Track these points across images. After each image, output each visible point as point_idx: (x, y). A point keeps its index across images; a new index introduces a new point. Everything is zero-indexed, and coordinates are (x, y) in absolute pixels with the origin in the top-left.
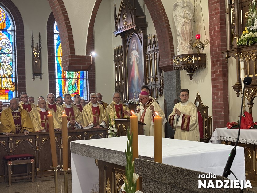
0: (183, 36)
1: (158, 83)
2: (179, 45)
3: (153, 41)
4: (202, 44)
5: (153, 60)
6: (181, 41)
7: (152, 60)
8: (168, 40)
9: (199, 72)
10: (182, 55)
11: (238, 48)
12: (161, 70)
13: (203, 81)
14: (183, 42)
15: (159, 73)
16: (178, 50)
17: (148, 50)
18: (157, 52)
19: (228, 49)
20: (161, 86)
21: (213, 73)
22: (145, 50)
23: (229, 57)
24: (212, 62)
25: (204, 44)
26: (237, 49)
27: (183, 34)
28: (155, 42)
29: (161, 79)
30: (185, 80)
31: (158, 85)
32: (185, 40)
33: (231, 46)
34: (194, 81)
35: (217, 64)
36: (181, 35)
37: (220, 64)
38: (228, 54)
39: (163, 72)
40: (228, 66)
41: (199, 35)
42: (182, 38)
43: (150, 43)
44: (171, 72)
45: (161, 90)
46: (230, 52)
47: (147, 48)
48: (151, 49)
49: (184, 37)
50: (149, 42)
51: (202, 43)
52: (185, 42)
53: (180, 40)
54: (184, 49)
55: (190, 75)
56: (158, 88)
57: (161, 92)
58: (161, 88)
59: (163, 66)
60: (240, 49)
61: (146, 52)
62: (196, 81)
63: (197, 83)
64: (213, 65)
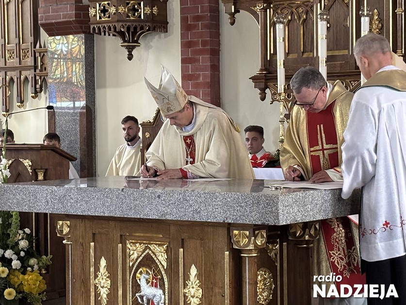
1: (29, 64)
7: (8, 3)
15: (30, 39)
20: (38, 71)
21: (186, 45)
23: (237, 11)
24: (184, 20)
31: (27, 68)
35: (197, 26)
37: (205, 26)
38: (235, 5)
55: (127, 47)
56: (26, 78)
57: (38, 86)
58: (38, 78)
64: (186, 27)
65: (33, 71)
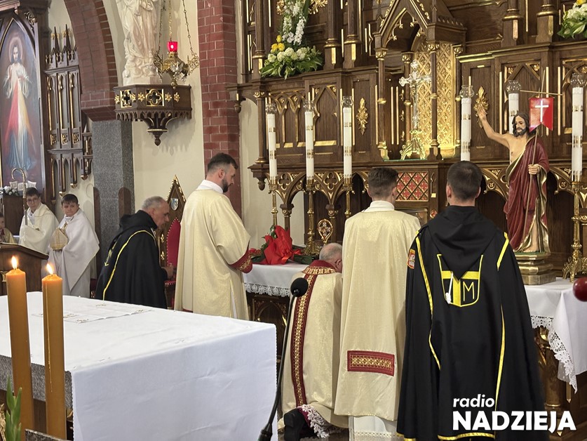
0: (137, 42)
1: (79, 147)
2: (128, 61)
3: (63, 43)
4: (182, 65)
5: (65, 90)
6: (134, 52)
7: (61, 90)
8: (102, 45)
9: (176, 128)
10: (137, 86)
11: (261, 82)
12: (85, 116)
13: (186, 149)
14: (137, 55)
15: (79, 124)
16: (125, 73)
17: (53, 66)
18: (74, 72)
19: (241, 81)
20: (86, 155)
21: (208, 131)
22: (44, 66)
23: (242, 99)
24: (205, 106)
25: (186, 66)
26: (260, 84)
27: (138, 37)
28: (68, 47)
29: (85, 138)
30: (144, 143)
31: (77, 151)
32: (142, 50)
33: (247, 74)
34: (165, 148)
35: (216, 112)
36: (133, 38)
37: (223, 113)
38: (240, 92)
39: (90, 121)
40: (240, 117)
41: (175, 44)
42: (136, 46)
43: (57, 50)
44: (109, 122)
45: (85, 165)
46: (244, 88)
47: (48, 60)
48: (59, 63)
49: (140, 43)
50: (53, 45)
51: (181, 62)
52: (141, 56)
53: (131, 50)
54: (139, 72)
55: (154, 133)
56: (77, 161)
57: (86, 168)
58: (86, 160)
59: (89, 108)
60: (265, 84)
61: (46, 69)
62: (169, 148)
63: (172, 153)
64: (207, 114)
65: (82, 153)
